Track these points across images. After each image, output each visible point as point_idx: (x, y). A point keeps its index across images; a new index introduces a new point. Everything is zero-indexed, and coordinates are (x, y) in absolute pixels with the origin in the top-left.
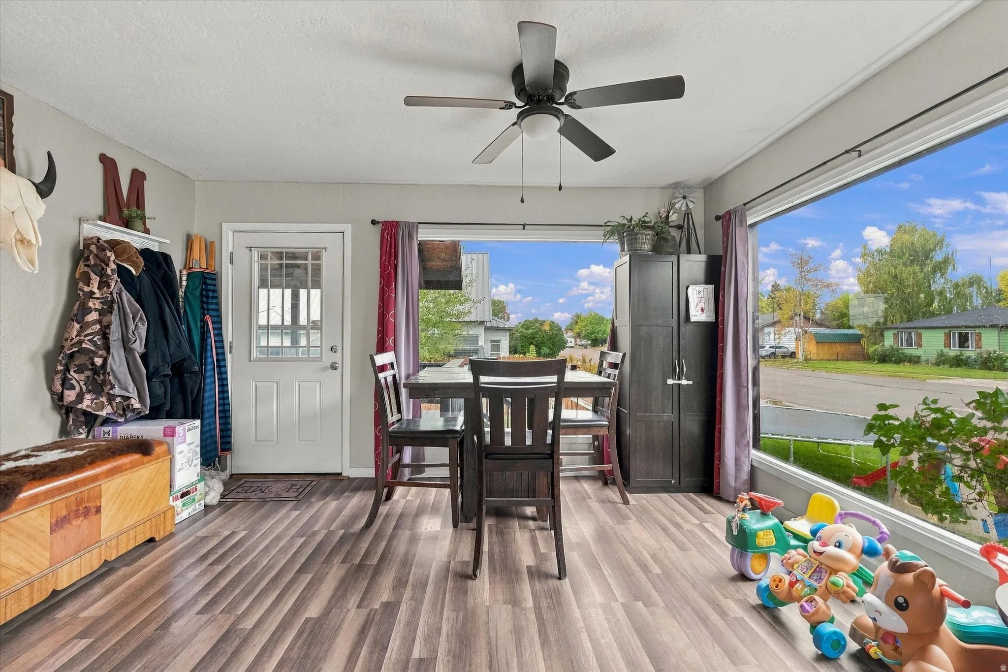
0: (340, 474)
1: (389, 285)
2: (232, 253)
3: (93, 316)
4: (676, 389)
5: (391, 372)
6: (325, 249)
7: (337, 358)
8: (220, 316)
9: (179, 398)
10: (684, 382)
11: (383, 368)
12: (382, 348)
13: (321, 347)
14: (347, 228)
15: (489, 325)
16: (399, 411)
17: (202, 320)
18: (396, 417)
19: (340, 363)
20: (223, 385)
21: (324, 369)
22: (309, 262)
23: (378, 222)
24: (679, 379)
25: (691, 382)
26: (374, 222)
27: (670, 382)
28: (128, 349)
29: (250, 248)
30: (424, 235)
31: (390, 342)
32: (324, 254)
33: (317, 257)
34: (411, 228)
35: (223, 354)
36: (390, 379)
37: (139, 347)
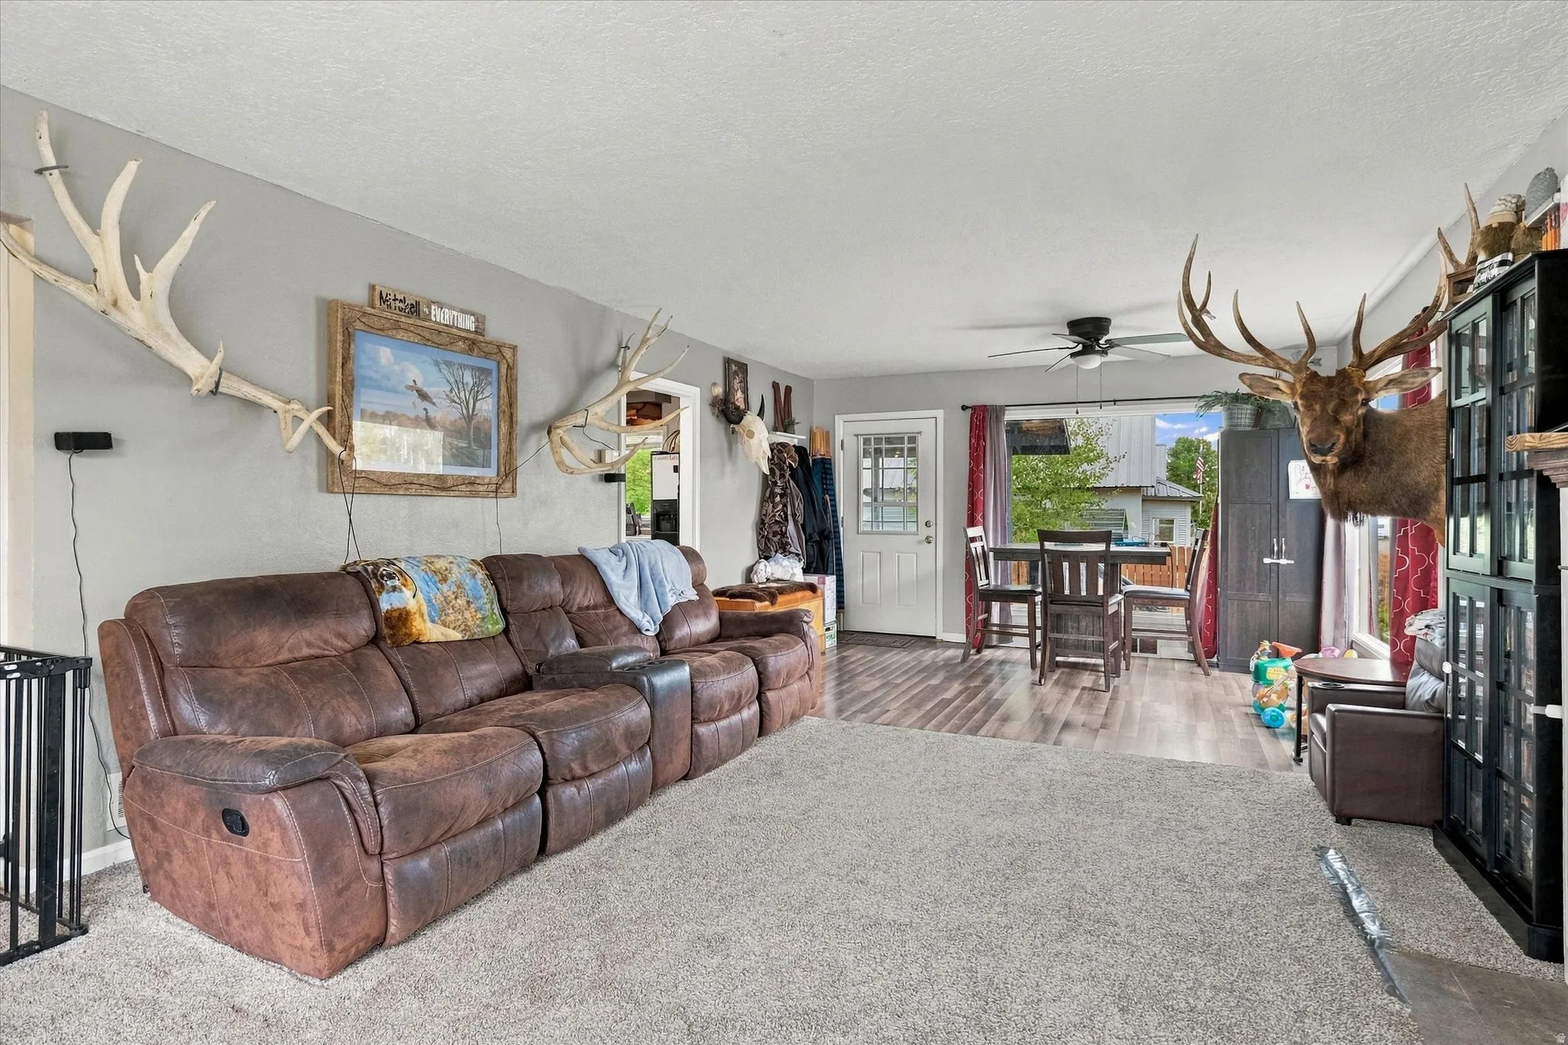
0: (935, 637)
1: (978, 466)
2: (842, 441)
3: (778, 499)
4: (1274, 568)
5: (981, 544)
6: (920, 433)
7: (931, 532)
8: (834, 495)
9: (820, 562)
10: (1283, 561)
11: (973, 540)
12: (972, 523)
13: (917, 522)
14: (940, 414)
15: (1151, 492)
16: (987, 577)
17: (823, 498)
18: (985, 582)
19: (934, 536)
20: (839, 554)
21: (920, 542)
22: (906, 446)
23: (967, 407)
24: (1278, 559)
25: (1292, 562)
26: (964, 408)
27: (1267, 561)
28: (796, 522)
29: (857, 435)
30: (1010, 415)
31: (979, 518)
32: (920, 439)
33: (912, 440)
34: (998, 411)
35: (838, 527)
36: (980, 551)
37: (800, 520)
